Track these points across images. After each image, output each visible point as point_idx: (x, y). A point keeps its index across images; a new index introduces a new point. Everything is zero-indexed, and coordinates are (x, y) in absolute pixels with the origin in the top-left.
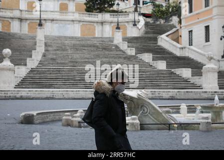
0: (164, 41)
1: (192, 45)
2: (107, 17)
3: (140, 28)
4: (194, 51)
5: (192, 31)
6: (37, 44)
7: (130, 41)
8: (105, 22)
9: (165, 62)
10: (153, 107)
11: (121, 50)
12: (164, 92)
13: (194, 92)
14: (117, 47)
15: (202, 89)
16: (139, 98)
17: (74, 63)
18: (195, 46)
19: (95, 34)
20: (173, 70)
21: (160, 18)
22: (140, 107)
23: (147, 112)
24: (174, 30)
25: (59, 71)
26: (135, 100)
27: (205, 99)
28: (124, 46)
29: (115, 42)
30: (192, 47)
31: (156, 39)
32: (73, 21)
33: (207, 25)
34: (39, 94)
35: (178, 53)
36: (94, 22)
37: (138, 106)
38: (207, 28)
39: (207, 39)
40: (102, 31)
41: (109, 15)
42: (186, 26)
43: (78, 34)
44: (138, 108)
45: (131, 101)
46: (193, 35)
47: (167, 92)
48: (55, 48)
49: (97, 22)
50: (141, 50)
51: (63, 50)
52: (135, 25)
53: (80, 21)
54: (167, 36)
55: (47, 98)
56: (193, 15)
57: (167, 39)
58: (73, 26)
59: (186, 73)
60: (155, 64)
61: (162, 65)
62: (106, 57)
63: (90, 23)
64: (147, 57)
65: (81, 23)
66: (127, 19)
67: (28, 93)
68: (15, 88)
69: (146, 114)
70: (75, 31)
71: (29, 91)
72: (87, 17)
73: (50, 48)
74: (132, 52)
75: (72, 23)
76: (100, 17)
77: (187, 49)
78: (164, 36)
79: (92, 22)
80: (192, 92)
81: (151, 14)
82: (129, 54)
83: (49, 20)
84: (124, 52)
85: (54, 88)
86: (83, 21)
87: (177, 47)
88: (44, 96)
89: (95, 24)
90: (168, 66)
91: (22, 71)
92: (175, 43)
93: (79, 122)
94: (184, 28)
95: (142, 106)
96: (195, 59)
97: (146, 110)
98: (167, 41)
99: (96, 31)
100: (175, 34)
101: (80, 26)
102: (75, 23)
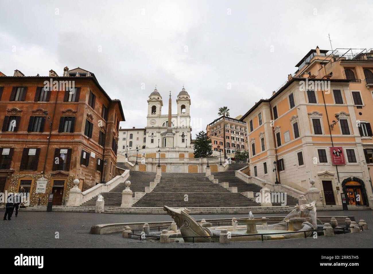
0: (239, 174)
1: (257, 176)
2: (205, 160)
3: (224, 166)
4: (258, 180)
5: (256, 167)
6: (156, 178)
7: (217, 175)
8: (203, 163)
9: (237, 187)
10: (193, 222)
11: (209, 181)
12: (230, 208)
13: (252, 208)
14: (207, 179)
15: (260, 206)
16: (182, 214)
17: (176, 189)
18: (259, 177)
19: (197, 171)
20: (241, 193)
21: (240, 160)
22: (183, 221)
23: (188, 226)
24: (247, 166)
25: (163, 195)
26: (180, 216)
27: (259, 213)
28: (212, 178)
29: (207, 175)
30: (256, 177)
31: (234, 173)
32: (183, 163)
33: (264, 162)
34: (142, 210)
35: (247, 181)
36: (197, 164)
37: (182, 221)
38: (265, 164)
39: (266, 172)
40: (202, 169)
41: (206, 159)
42: (252, 164)
43: (187, 171)
44: (182, 222)
45: (177, 216)
46: (257, 169)
47: (232, 208)
48: (166, 180)
49: (199, 164)
50: (221, 181)
51: (171, 181)
52: (221, 164)
53: (187, 164)
54: (241, 171)
55: (147, 214)
56: (256, 156)
57: (241, 172)
58: (183, 167)
59: (250, 195)
60: (230, 189)
61: (235, 190)
62: (197, 186)
63: (194, 165)
64: (225, 185)
65: (189, 165)
66: (217, 161)
67: (135, 210)
68: (132, 206)
69: (188, 228)
70: (185, 170)
71: (137, 208)
72: (195, 161)
73: (163, 181)
74: (216, 182)
75: (183, 165)
76: (200, 160)
77: (253, 179)
78: (239, 171)
79: (195, 164)
80: (250, 208)
81: (234, 158)
82: (214, 183)
83: (169, 163)
84: (211, 182)
85: (157, 206)
86: (190, 164)
87: (246, 177)
88: (146, 212)
89: (197, 165)
90: (239, 190)
91: (140, 195)
92: (245, 175)
93: (129, 234)
94: (251, 165)
95: (185, 221)
96: (258, 185)
97: (187, 224)
98: (240, 174)
99: (198, 169)
100: (247, 169)
101: (188, 167)
102: (185, 164)
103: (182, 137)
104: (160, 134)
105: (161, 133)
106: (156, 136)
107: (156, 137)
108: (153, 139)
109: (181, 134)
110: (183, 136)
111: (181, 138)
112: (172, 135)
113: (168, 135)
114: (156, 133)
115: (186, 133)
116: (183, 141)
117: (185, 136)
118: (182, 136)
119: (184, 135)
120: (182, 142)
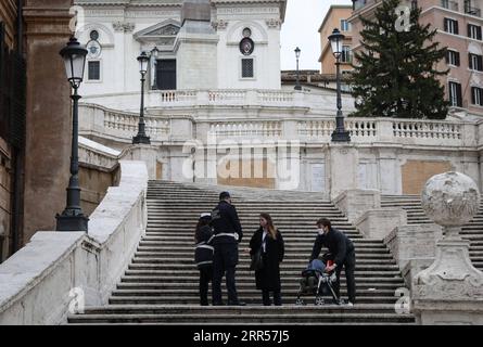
36: (448, 154)
53: (399, 150)
63: (433, 158)
65: (404, 158)
75: (372, 157)
79: (442, 152)
86: (411, 150)
101: (399, 169)
102: (382, 156)
103: (243, 51)
104: (129, 36)
105: (135, 31)
106: (111, 46)
107: (112, 51)
108: (98, 62)
109: (238, 37)
110: (246, 44)
111: (237, 55)
112: (207, 31)
113: (188, 30)
114: (113, 30)
115: (263, 32)
116: (247, 69)
117: (256, 48)
118: (241, 45)
119: (252, 43)
120: (244, 75)
